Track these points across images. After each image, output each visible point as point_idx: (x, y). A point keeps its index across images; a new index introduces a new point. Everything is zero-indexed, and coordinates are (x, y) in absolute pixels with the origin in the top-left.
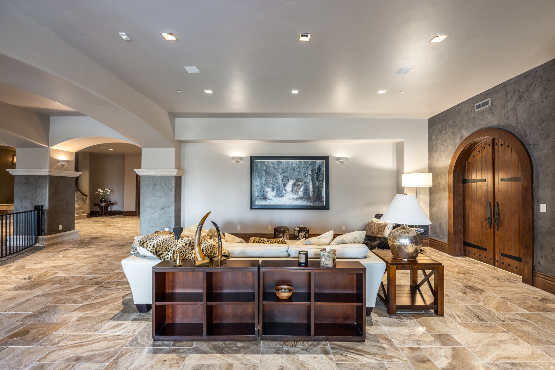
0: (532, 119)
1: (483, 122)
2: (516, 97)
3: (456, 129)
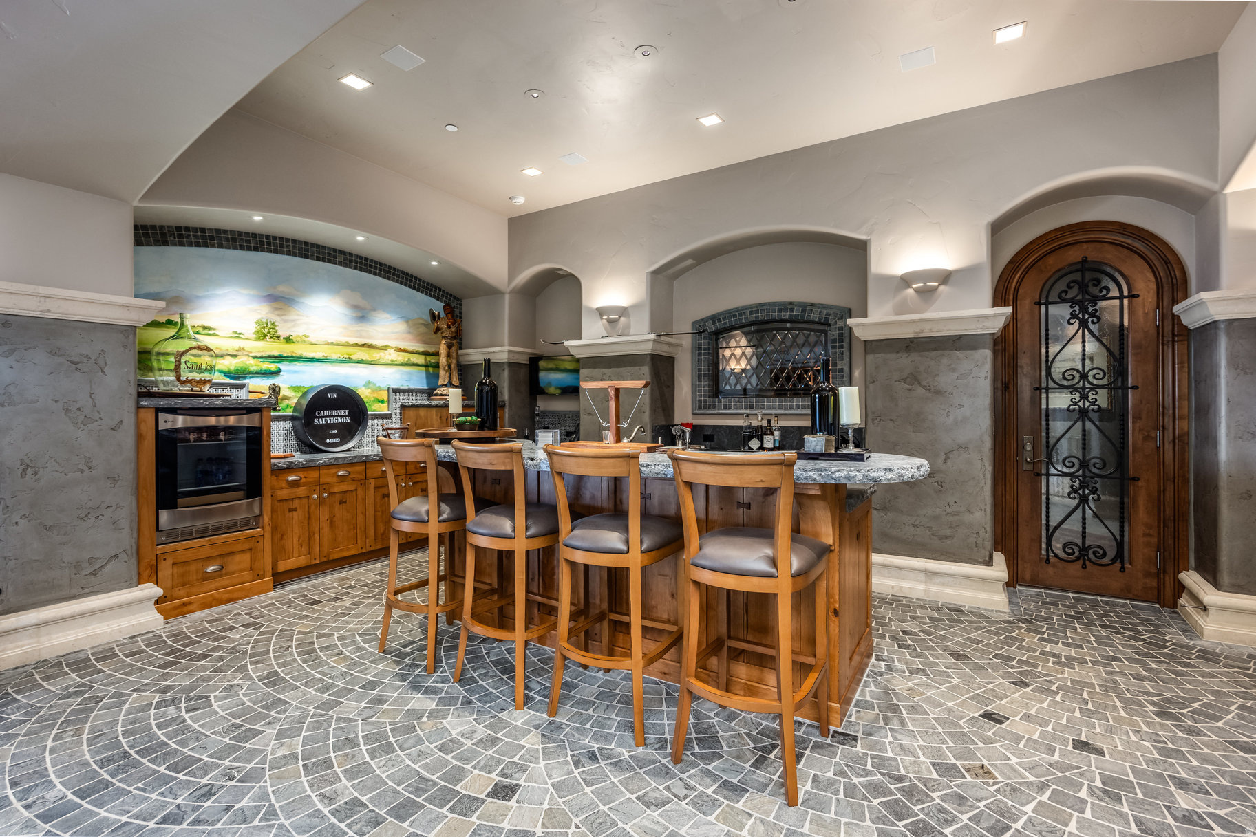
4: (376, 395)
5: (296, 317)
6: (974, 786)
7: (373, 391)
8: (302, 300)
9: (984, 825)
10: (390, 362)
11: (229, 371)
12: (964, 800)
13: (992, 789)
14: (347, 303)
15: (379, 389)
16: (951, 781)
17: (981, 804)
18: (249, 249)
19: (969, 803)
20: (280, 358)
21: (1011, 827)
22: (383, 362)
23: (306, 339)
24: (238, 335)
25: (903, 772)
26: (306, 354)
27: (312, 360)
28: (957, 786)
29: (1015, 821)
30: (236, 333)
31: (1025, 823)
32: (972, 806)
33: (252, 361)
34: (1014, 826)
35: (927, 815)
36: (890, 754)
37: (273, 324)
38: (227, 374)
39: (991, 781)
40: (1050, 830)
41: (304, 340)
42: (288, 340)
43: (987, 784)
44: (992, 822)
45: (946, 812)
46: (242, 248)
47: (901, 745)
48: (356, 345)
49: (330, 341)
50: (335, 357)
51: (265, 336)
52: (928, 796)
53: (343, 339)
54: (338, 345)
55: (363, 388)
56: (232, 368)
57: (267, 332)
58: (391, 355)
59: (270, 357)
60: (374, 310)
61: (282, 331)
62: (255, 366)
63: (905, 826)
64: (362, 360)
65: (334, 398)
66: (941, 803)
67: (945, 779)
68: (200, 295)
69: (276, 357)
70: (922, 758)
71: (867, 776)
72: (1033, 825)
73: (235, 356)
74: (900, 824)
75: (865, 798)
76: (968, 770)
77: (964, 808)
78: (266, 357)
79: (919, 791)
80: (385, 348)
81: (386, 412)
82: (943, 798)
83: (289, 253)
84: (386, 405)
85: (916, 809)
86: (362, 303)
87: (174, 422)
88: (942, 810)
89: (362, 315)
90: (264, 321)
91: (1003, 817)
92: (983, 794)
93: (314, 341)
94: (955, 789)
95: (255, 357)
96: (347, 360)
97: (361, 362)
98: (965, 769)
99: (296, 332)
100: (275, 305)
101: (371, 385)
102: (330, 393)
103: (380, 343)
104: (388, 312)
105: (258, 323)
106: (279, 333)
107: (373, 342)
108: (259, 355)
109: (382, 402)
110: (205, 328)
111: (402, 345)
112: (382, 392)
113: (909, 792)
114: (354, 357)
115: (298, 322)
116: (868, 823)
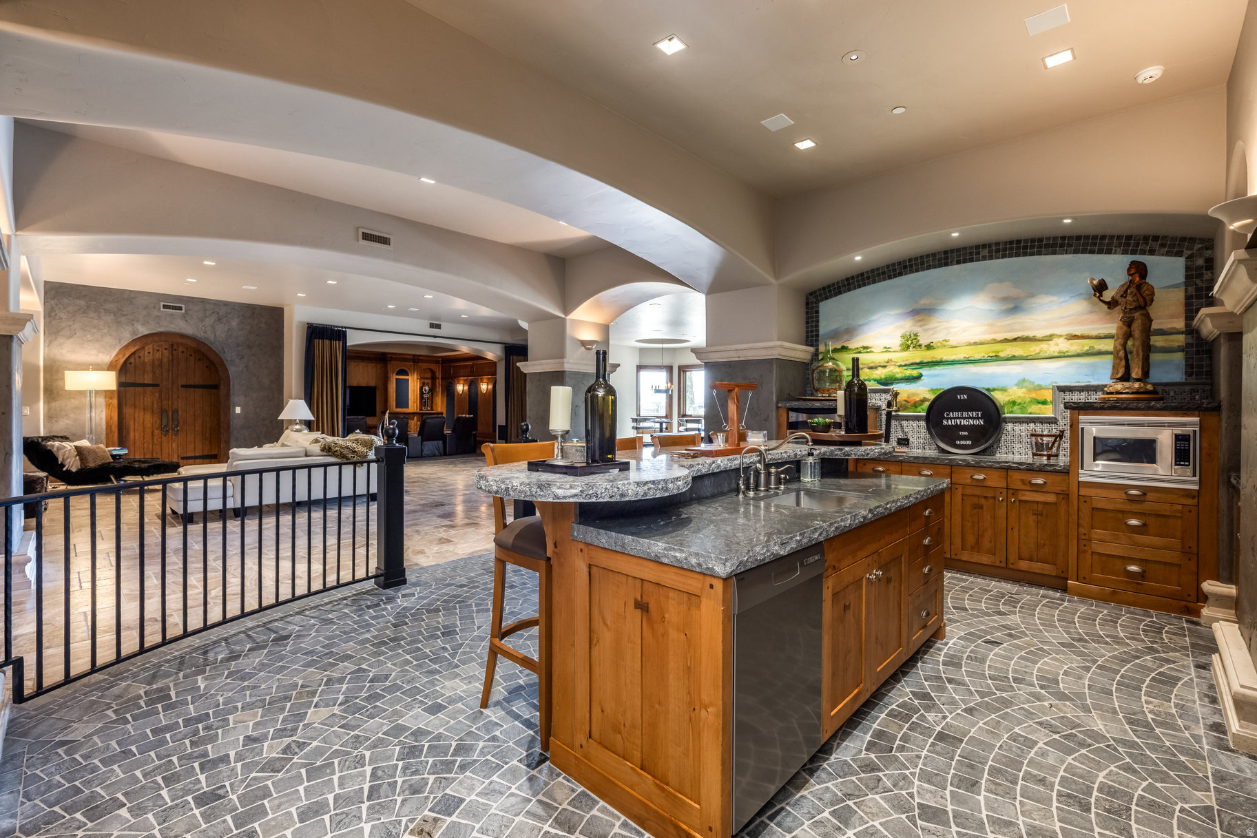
0: (230, 341)
1: (173, 326)
2: (214, 317)
3: (123, 319)
4: (1033, 395)
5: (936, 325)
6: (417, 809)
7: (1030, 391)
8: (941, 308)
9: (385, 786)
10: (1056, 354)
11: (881, 379)
12: (412, 792)
13: (404, 820)
14: (994, 297)
15: (1040, 388)
16: (435, 798)
17: (399, 799)
18: (895, 276)
19: (407, 792)
20: (921, 364)
21: (368, 800)
22: (1047, 355)
23: (946, 343)
24: (887, 350)
25: (468, 773)
26: (945, 358)
27: (952, 363)
28: (427, 798)
29: (369, 808)
30: (886, 348)
31: (361, 812)
32: (404, 792)
33: (897, 370)
34: (367, 804)
35: (421, 762)
36: (494, 778)
37: (916, 335)
38: (879, 382)
39: (411, 826)
40: (342, 823)
41: (945, 344)
42: (929, 347)
43: (412, 821)
44: (382, 793)
45: (414, 773)
46: (890, 278)
47: (502, 793)
48: (1006, 341)
49: (972, 342)
50: (978, 357)
51: (908, 347)
52: (434, 773)
53: (989, 337)
54: (982, 344)
55: (1015, 388)
56: (883, 377)
57: (911, 342)
58: (1063, 345)
59: (912, 364)
60: (1032, 296)
61: (923, 340)
62: (900, 373)
63: (423, 746)
64: (1014, 356)
65: (964, 400)
66: (423, 776)
67: (440, 795)
68: (861, 323)
69: (918, 364)
70: (473, 797)
71: (481, 750)
72: (355, 816)
73: (884, 367)
74: (427, 745)
75: (461, 739)
76: (436, 820)
77: (406, 786)
78: (909, 365)
79: (442, 771)
80: (1050, 338)
81: (1050, 415)
82: (426, 782)
83: (929, 268)
84: (1050, 407)
85: (431, 760)
86: (1014, 292)
87: (797, 417)
88: (416, 772)
89: (1014, 306)
90: (908, 334)
91: (378, 804)
92: (406, 810)
93: (954, 344)
94: (426, 794)
95: (900, 366)
96: (996, 358)
97: (1013, 358)
98: (439, 819)
99: (937, 338)
100: (917, 318)
101: (1026, 384)
102: (960, 394)
103: (1039, 334)
104: (1053, 294)
105: (902, 337)
106: (921, 342)
107: (1030, 334)
108: (903, 364)
109: (1044, 403)
110: (864, 348)
111: (1078, 330)
112: (1043, 392)
113: (448, 766)
114: (1002, 354)
115: (938, 329)
116: (441, 730)
